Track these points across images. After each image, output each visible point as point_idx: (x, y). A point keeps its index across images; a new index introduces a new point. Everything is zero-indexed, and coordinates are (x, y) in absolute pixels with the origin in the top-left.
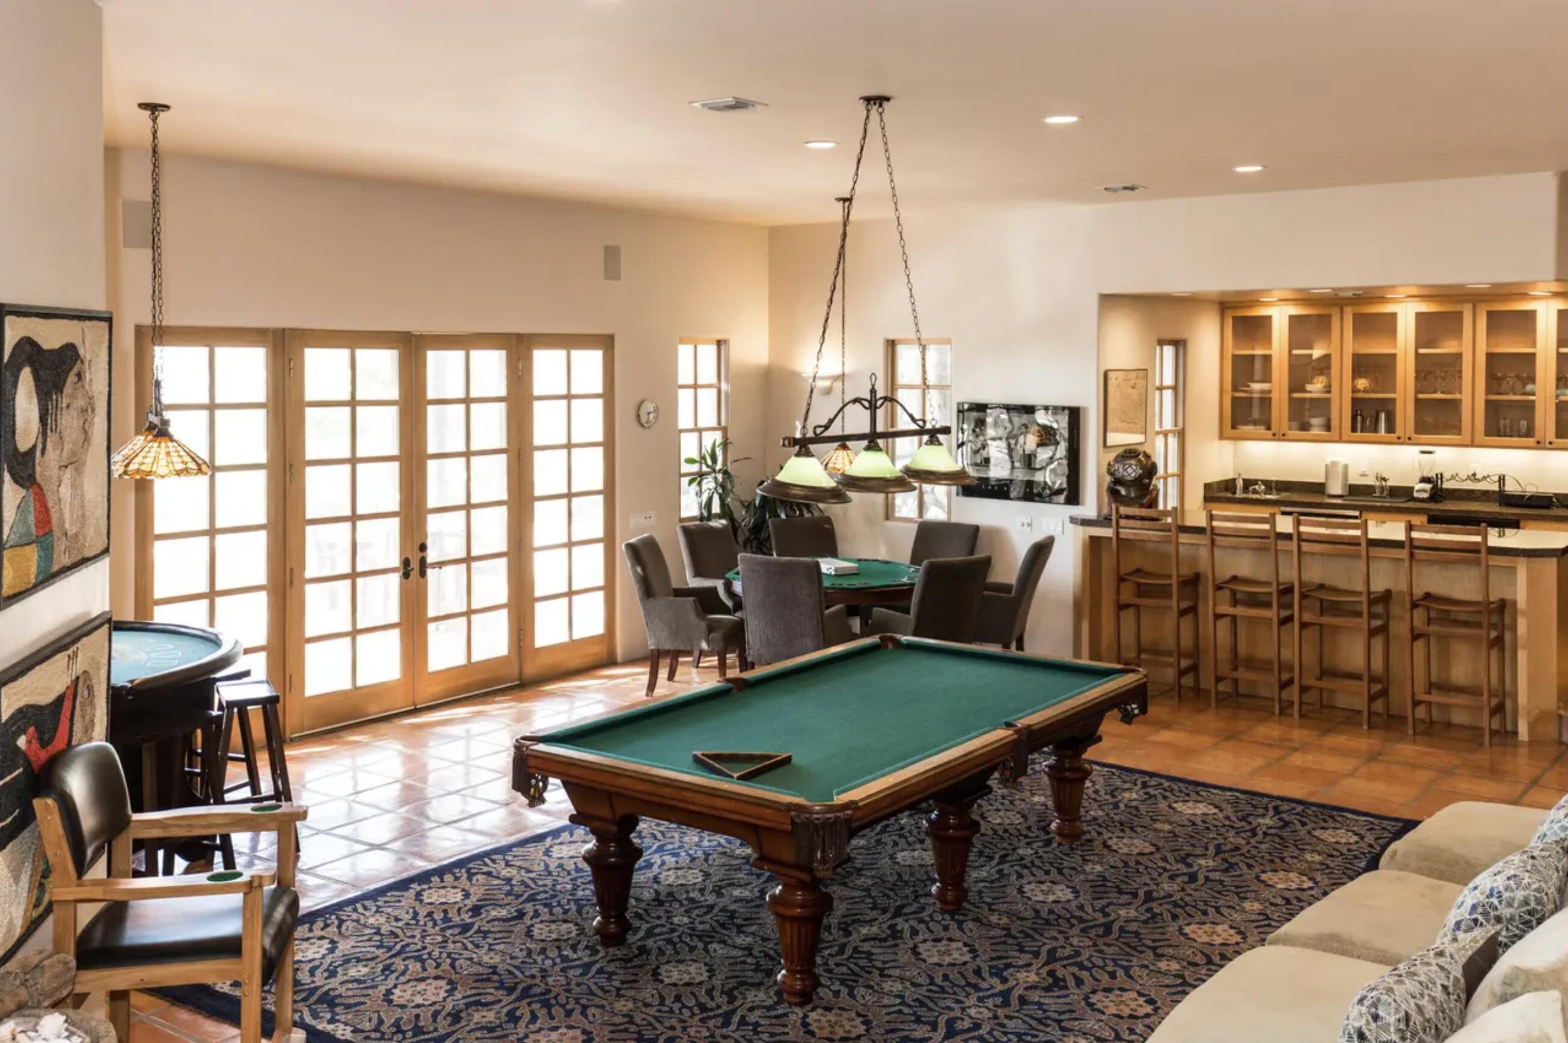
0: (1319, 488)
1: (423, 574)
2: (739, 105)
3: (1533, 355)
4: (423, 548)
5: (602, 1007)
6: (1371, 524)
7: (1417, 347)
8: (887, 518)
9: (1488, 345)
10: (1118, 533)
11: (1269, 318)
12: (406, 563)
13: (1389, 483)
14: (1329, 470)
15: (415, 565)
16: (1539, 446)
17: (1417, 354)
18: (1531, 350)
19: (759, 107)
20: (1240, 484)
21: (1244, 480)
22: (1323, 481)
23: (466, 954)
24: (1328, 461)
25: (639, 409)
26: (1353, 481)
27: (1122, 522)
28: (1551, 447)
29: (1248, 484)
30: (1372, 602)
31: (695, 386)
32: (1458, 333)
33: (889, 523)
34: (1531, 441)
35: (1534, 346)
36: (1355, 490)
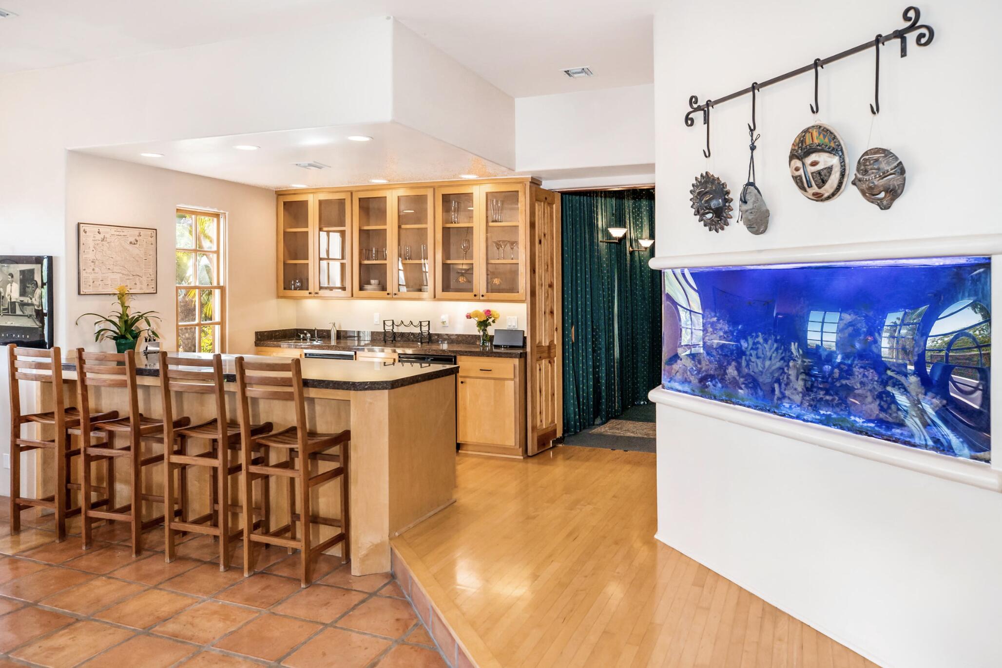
7: (399, 224)
9: (443, 221)
11: (306, 202)
16: (476, 299)
28: (484, 300)
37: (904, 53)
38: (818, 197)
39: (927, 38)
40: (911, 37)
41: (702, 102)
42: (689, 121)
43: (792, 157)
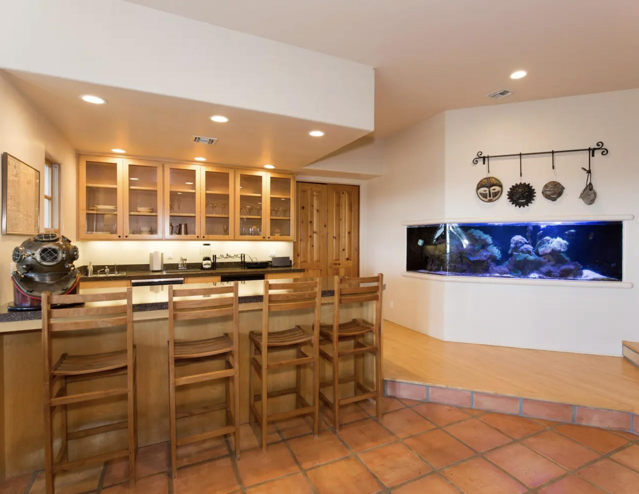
0: (146, 268)
3: (260, 197)
9: (241, 192)
11: (115, 165)
13: (187, 262)
14: (152, 257)
16: (264, 239)
17: (206, 193)
18: (259, 195)
20: (90, 269)
21: (93, 266)
22: (148, 263)
24: (152, 251)
26: (166, 262)
28: (269, 239)
29: (96, 269)
35: (261, 193)
36: (167, 267)
37: (593, 156)
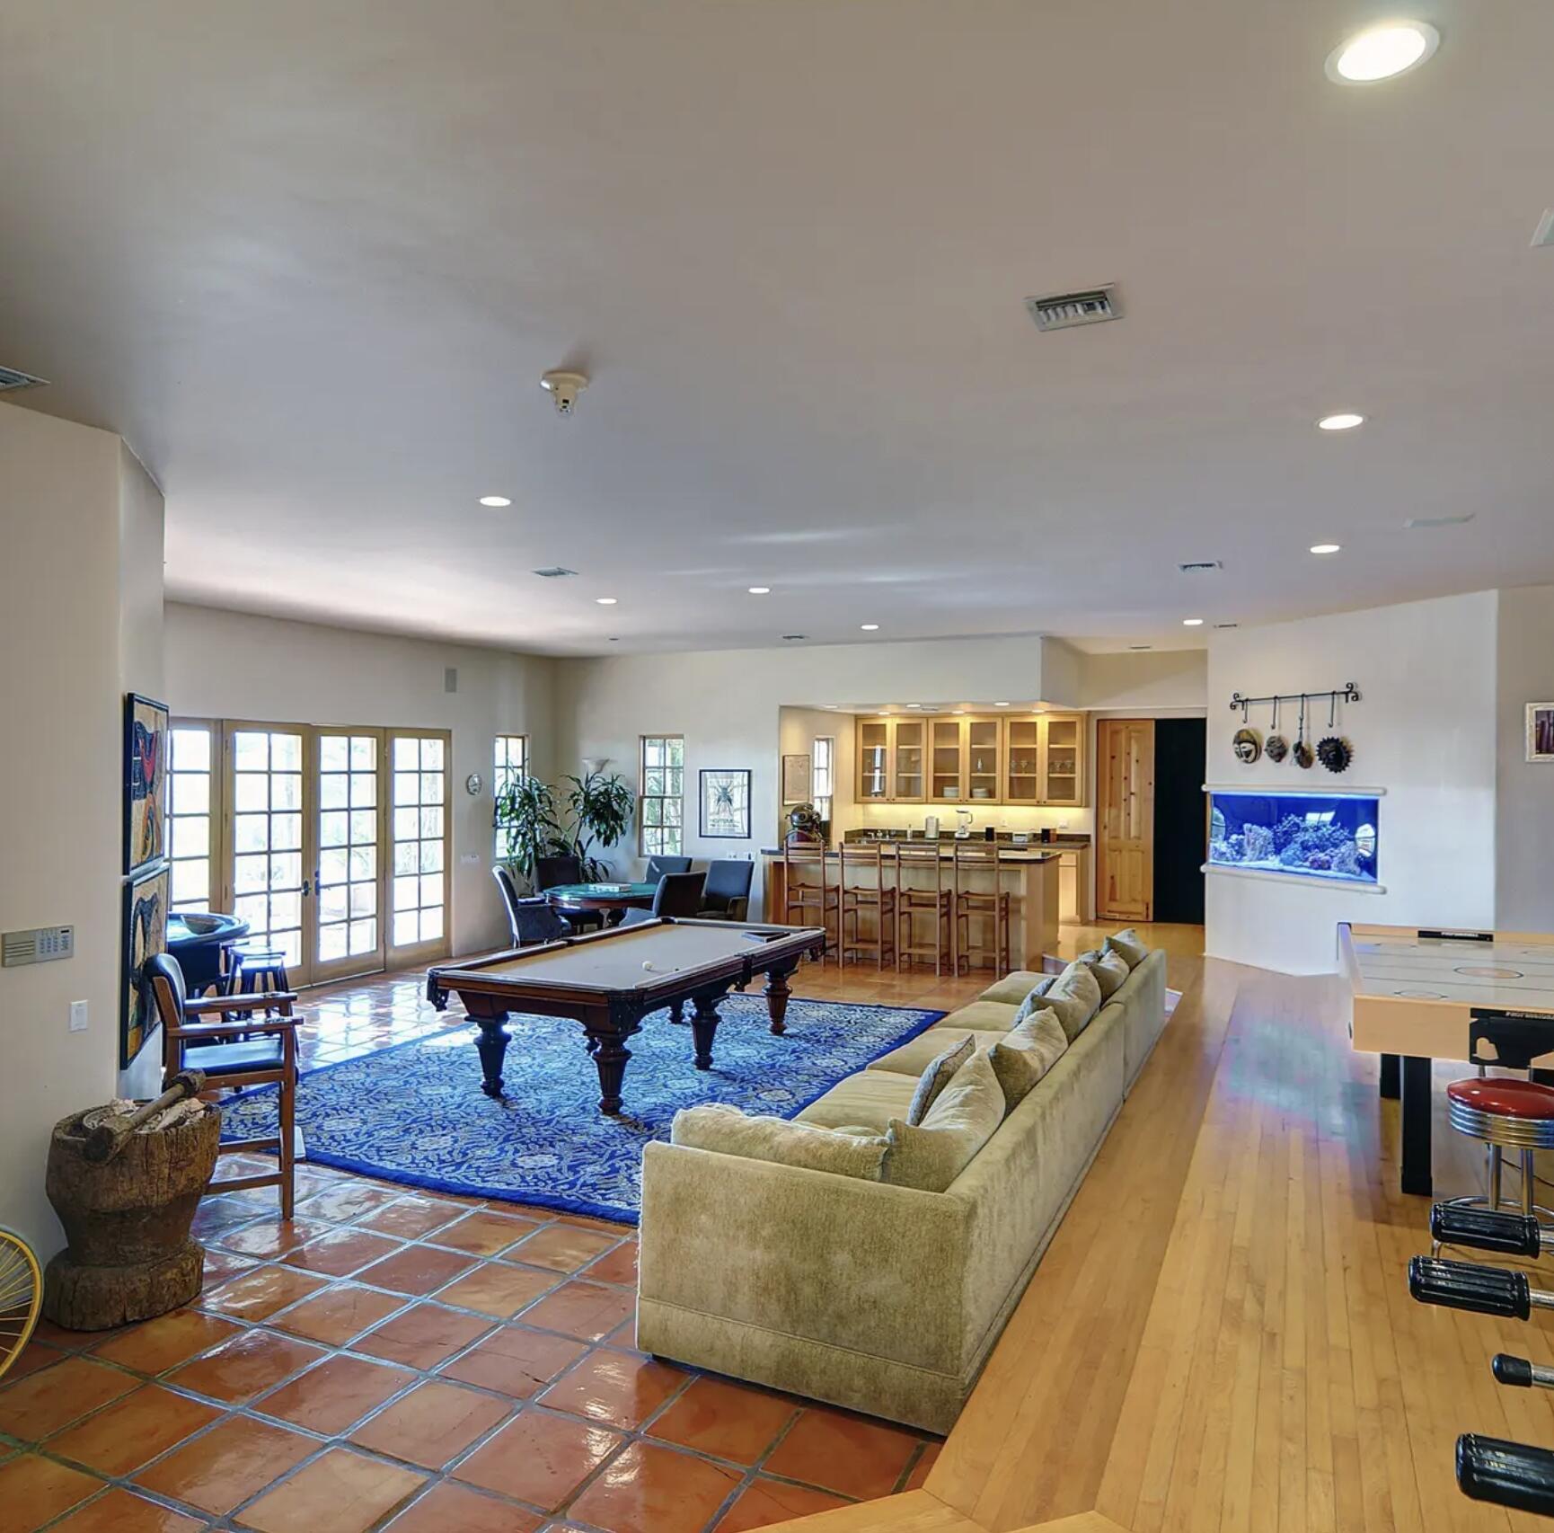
1: (318, 893)
2: (560, 573)
3: (1035, 749)
4: (317, 874)
5: (563, 1140)
6: (941, 850)
7: (971, 745)
8: (640, 856)
9: (1011, 744)
10: (787, 859)
11: (884, 725)
12: (305, 885)
15: (312, 886)
16: (1038, 804)
17: (971, 749)
18: (1034, 746)
19: (570, 575)
23: (463, 1120)
25: (467, 782)
27: (790, 852)
28: (1045, 805)
30: (941, 897)
31: (506, 767)
32: (994, 735)
33: (641, 859)
34: (1033, 801)
35: (1035, 743)
37: (1347, 701)
38: (1246, 762)
39: (1356, 697)
40: (1351, 695)
41: (1243, 698)
42: (1233, 707)
43: (1235, 742)
